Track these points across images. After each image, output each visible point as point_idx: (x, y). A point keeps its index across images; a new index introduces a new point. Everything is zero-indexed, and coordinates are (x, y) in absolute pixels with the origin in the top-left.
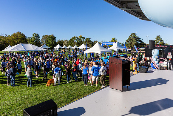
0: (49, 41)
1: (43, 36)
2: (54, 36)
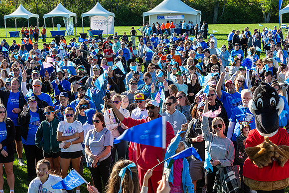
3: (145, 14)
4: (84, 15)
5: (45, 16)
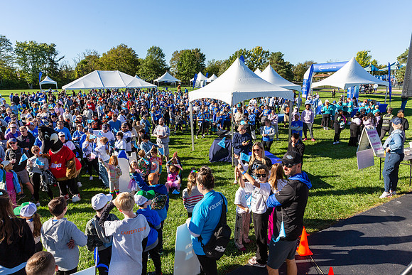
1: (175, 53)
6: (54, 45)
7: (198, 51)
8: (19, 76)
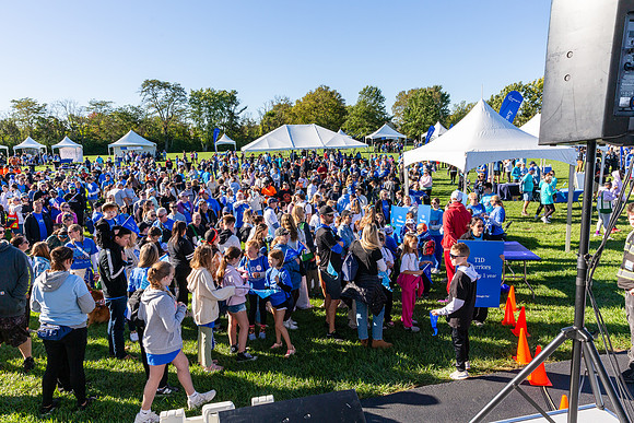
0: (415, 109)
1: (400, 94)
2: (443, 91)
3: (110, 146)
4: (53, 147)
5: (15, 148)
6: (235, 92)
7: (437, 89)
8: (192, 134)
